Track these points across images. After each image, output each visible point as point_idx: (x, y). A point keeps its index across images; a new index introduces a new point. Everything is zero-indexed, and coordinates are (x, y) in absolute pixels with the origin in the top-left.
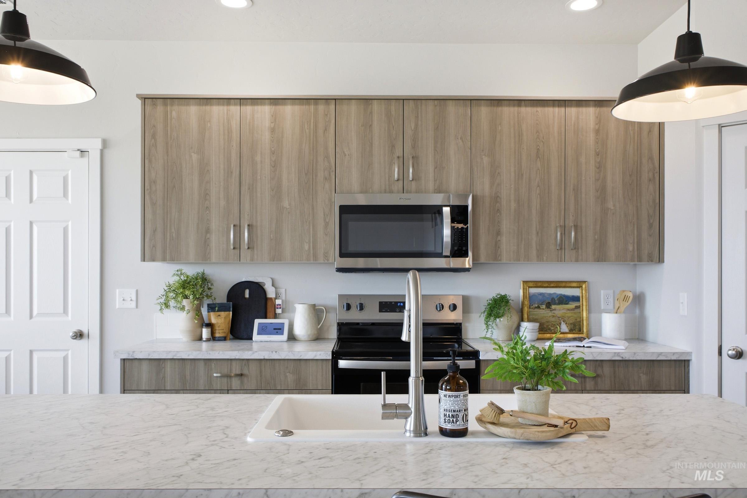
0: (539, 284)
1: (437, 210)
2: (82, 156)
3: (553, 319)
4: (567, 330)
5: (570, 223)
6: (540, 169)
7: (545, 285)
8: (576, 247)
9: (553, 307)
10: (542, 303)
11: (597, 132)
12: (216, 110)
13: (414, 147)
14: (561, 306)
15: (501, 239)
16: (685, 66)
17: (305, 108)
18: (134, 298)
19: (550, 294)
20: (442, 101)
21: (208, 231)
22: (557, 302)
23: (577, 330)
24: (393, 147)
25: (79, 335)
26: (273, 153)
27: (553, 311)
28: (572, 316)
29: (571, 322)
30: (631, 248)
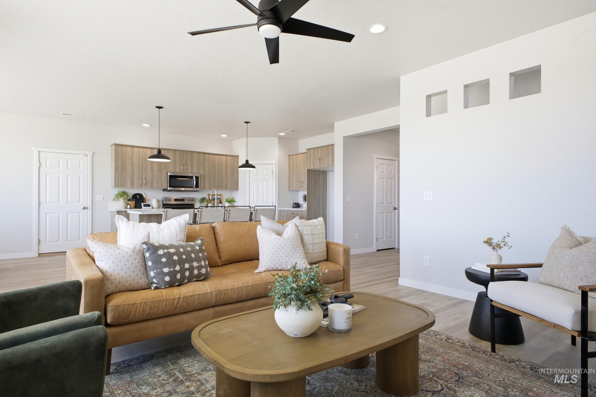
1: (192, 177)
2: (86, 156)
5: (220, 181)
6: (214, 169)
8: (221, 186)
11: (226, 162)
12: (136, 149)
13: (186, 162)
15: (206, 184)
18: (103, 198)
20: (192, 152)
21: (134, 180)
24: (181, 162)
25: (85, 208)
30: (232, 187)
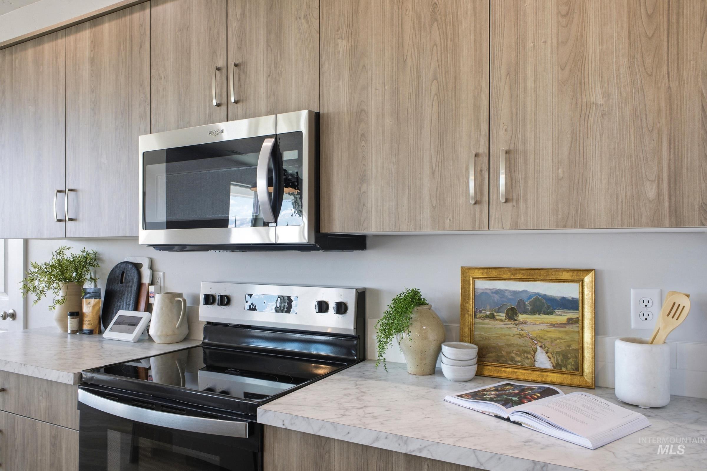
0: (494, 274)
3: (521, 342)
4: (548, 365)
6: (439, 44)
7: (505, 276)
8: (511, 199)
9: (521, 317)
10: (499, 308)
14: (537, 316)
15: (367, 189)
19: (515, 293)
22: (529, 308)
23: (569, 366)
24: (214, 52)
27: (520, 326)
28: (560, 338)
29: (558, 349)
30: (651, 192)
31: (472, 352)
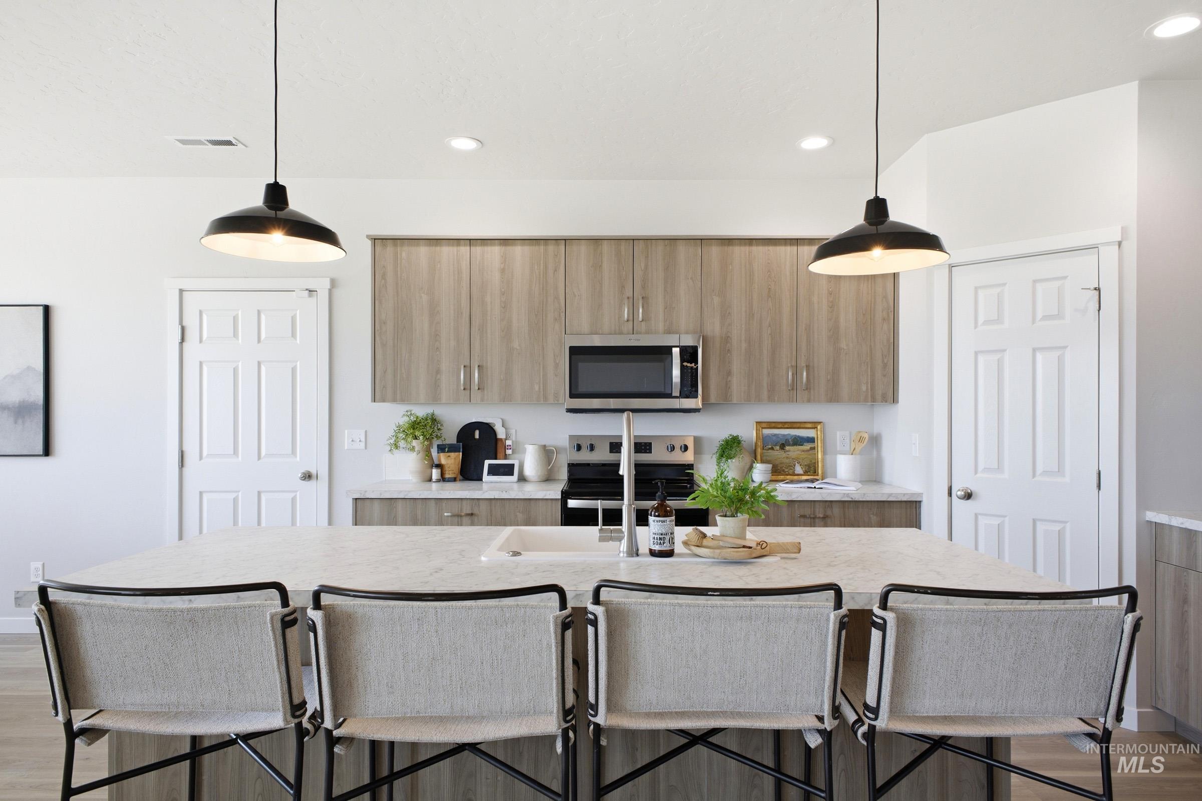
0: (773, 425)
1: (668, 350)
2: (310, 296)
3: (787, 461)
4: (801, 472)
5: (802, 363)
6: (771, 309)
7: (779, 426)
8: (808, 388)
9: (787, 448)
10: (776, 444)
13: (644, 287)
14: (795, 447)
15: (731, 379)
16: (873, 229)
17: (535, 248)
18: (363, 439)
19: (784, 435)
20: (673, 241)
21: (438, 372)
22: (791, 443)
23: (811, 471)
24: (622, 287)
25: (308, 476)
26: (503, 294)
27: (787, 453)
28: (806, 458)
29: (806, 464)
30: (864, 388)
31: (770, 466)
